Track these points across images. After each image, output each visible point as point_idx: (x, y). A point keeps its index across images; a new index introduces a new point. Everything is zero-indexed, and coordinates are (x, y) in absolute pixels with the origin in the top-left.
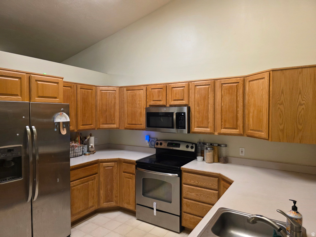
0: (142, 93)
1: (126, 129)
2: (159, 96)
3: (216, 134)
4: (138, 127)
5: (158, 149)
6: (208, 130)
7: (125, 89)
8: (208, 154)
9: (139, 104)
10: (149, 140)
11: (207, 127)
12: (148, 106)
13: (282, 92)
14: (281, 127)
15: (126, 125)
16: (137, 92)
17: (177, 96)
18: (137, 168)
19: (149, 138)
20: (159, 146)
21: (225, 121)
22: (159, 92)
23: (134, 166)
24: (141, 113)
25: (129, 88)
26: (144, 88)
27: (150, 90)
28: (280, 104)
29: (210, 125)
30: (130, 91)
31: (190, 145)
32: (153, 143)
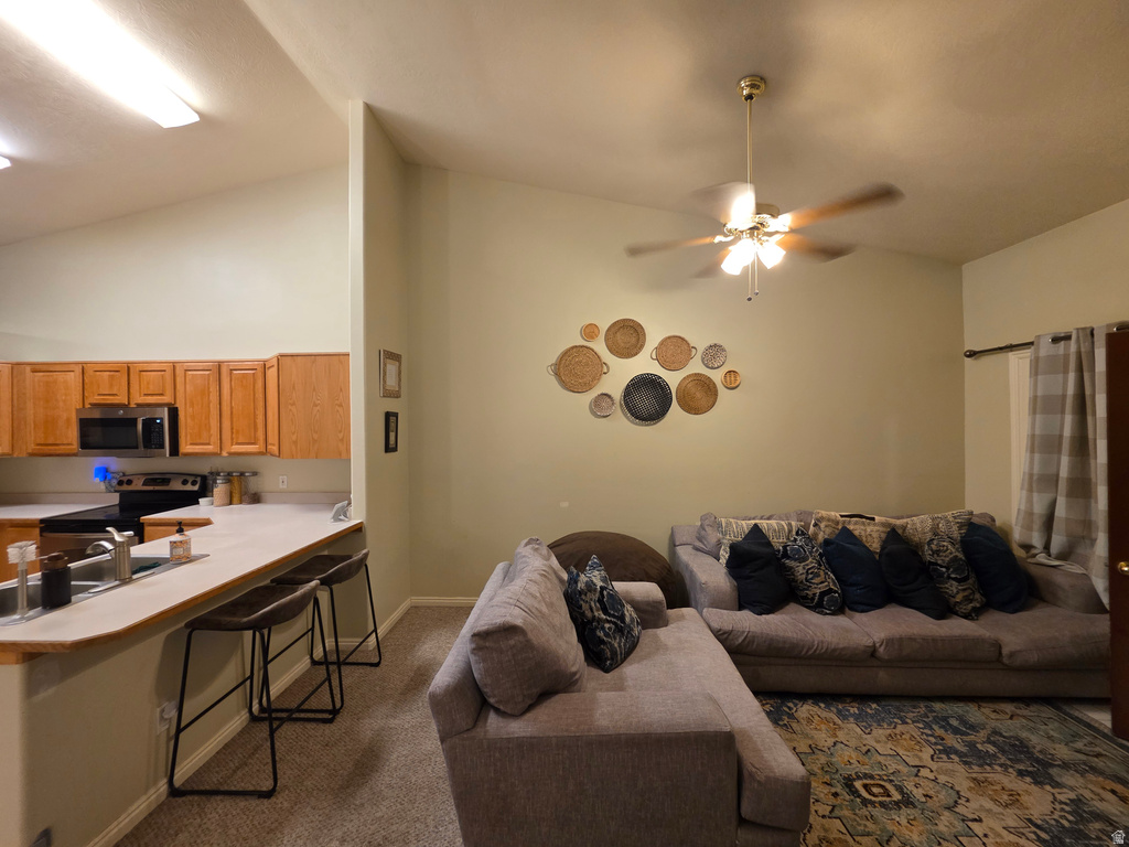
0: (73, 378)
1: (32, 455)
2: (111, 386)
3: (225, 454)
4: (62, 449)
5: (123, 495)
6: (210, 448)
7: (28, 369)
8: (220, 489)
9: (64, 401)
10: (105, 478)
11: (209, 444)
12: (87, 406)
13: (294, 388)
14: (294, 438)
15: (32, 447)
16: (61, 377)
17: (151, 387)
18: (44, 534)
19: (104, 473)
20: (125, 488)
21: (238, 432)
22: (111, 377)
23: (37, 531)
24: (68, 420)
25: (38, 367)
26: (78, 369)
27: (91, 373)
28: (292, 405)
29: (212, 440)
30: (41, 374)
31: (191, 479)
32: (114, 482)
